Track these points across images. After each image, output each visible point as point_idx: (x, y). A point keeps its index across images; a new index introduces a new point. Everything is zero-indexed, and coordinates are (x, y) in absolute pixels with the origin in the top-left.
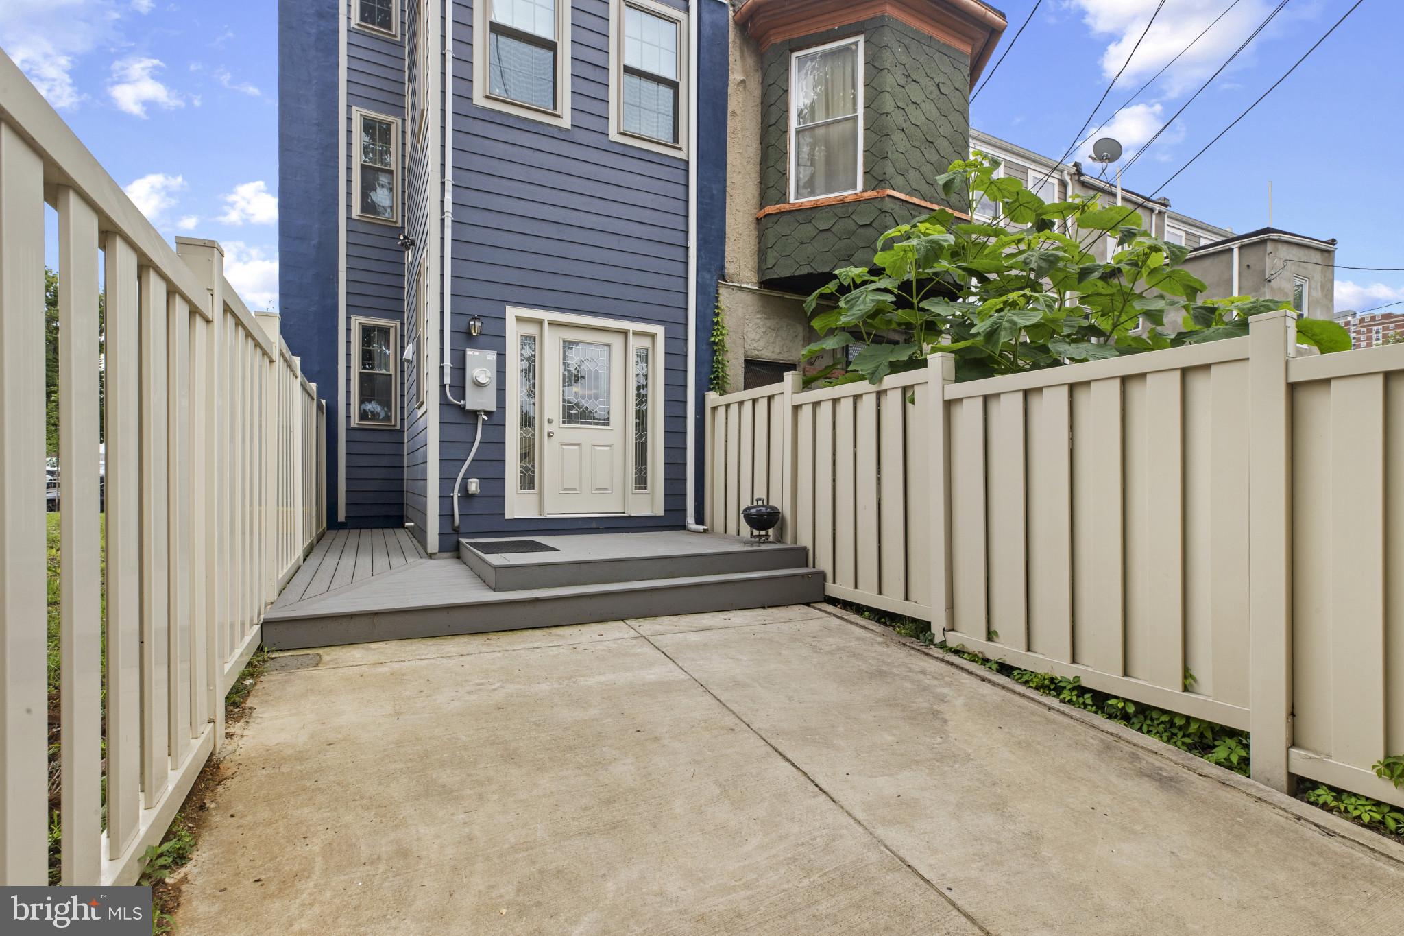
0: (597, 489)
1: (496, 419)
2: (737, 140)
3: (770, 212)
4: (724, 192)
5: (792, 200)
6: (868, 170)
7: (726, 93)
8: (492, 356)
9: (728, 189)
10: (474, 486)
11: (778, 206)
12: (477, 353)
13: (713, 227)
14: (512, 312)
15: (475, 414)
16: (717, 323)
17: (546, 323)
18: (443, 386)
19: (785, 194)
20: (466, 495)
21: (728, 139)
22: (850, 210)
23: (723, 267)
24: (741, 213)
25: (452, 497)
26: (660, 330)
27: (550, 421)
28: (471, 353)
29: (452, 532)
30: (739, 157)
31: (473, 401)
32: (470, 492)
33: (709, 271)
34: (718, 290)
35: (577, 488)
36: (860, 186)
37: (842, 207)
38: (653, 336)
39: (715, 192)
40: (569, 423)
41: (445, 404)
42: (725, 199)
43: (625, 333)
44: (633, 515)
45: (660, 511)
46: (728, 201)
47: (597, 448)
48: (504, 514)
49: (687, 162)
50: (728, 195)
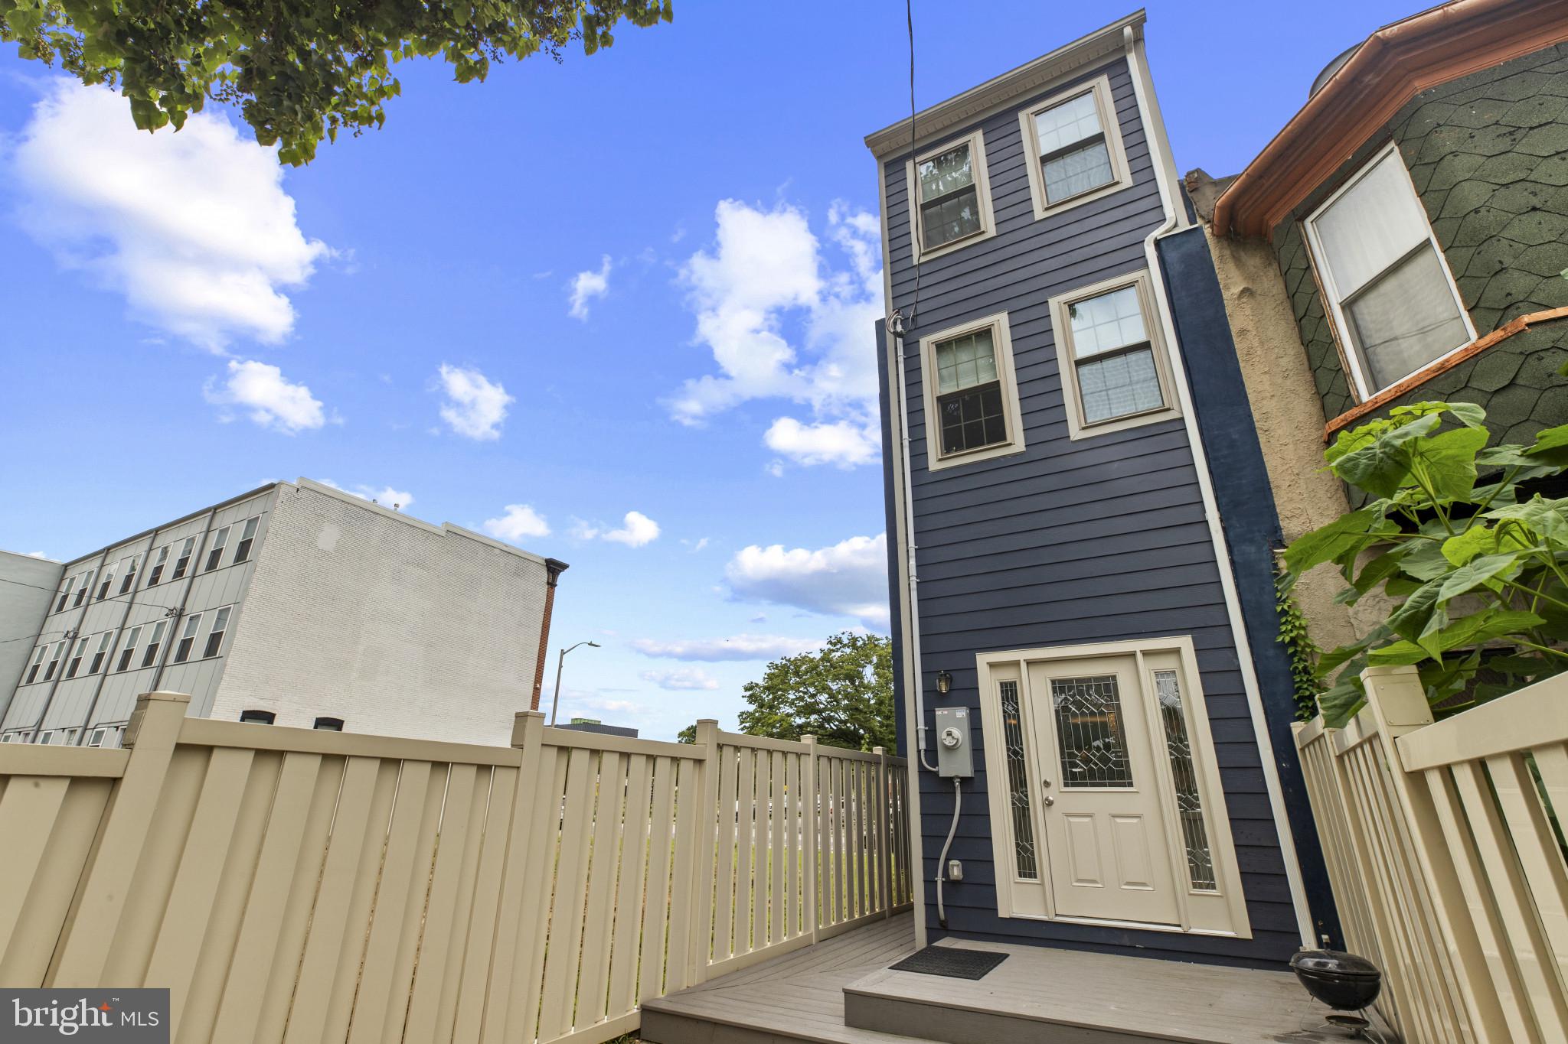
0: (1128, 883)
1: (975, 786)
2: (1258, 359)
3: (1333, 429)
4: (1252, 430)
5: (1365, 397)
6: (1473, 304)
7: (1225, 315)
8: (962, 713)
9: (1257, 425)
10: (956, 872)
11: (1342, 416)
12: (946, 712)
13: (1244, 481)
14: (983, 660)
15: (950, 780)
16: (1284, 613)
17: (1023, 666)
18: (919, 751)
19: (1349, 395)
20: (950, 884)
21: (1241, 365)
22: (1463, 377)
23: (1277, 529)
24: (1291, 446)
25: (936, 881)
26: (1185, 643)
27: (1047, 784)
28: (940, 713)
29: (939, 927)
30: (1265, 378)
31: (948, 767)
32: (952, 878)
33: (1252, 541)
34: (1276, 565)
35: (1098, 880)
36: (1473, 335)
37: (1446, 378)
38: (1176, 651)
39: (1235, 436)
40: (1073, 785)
41: (922, 771)
42: (1257, 438)
43: (1132, 655)
44: (1194, 931)
45: (1243, 930)
46: (1262, 439)
47: (1119, 820)
48: (996, 910)
49: (1182, 419)
50: (1258, 431)
